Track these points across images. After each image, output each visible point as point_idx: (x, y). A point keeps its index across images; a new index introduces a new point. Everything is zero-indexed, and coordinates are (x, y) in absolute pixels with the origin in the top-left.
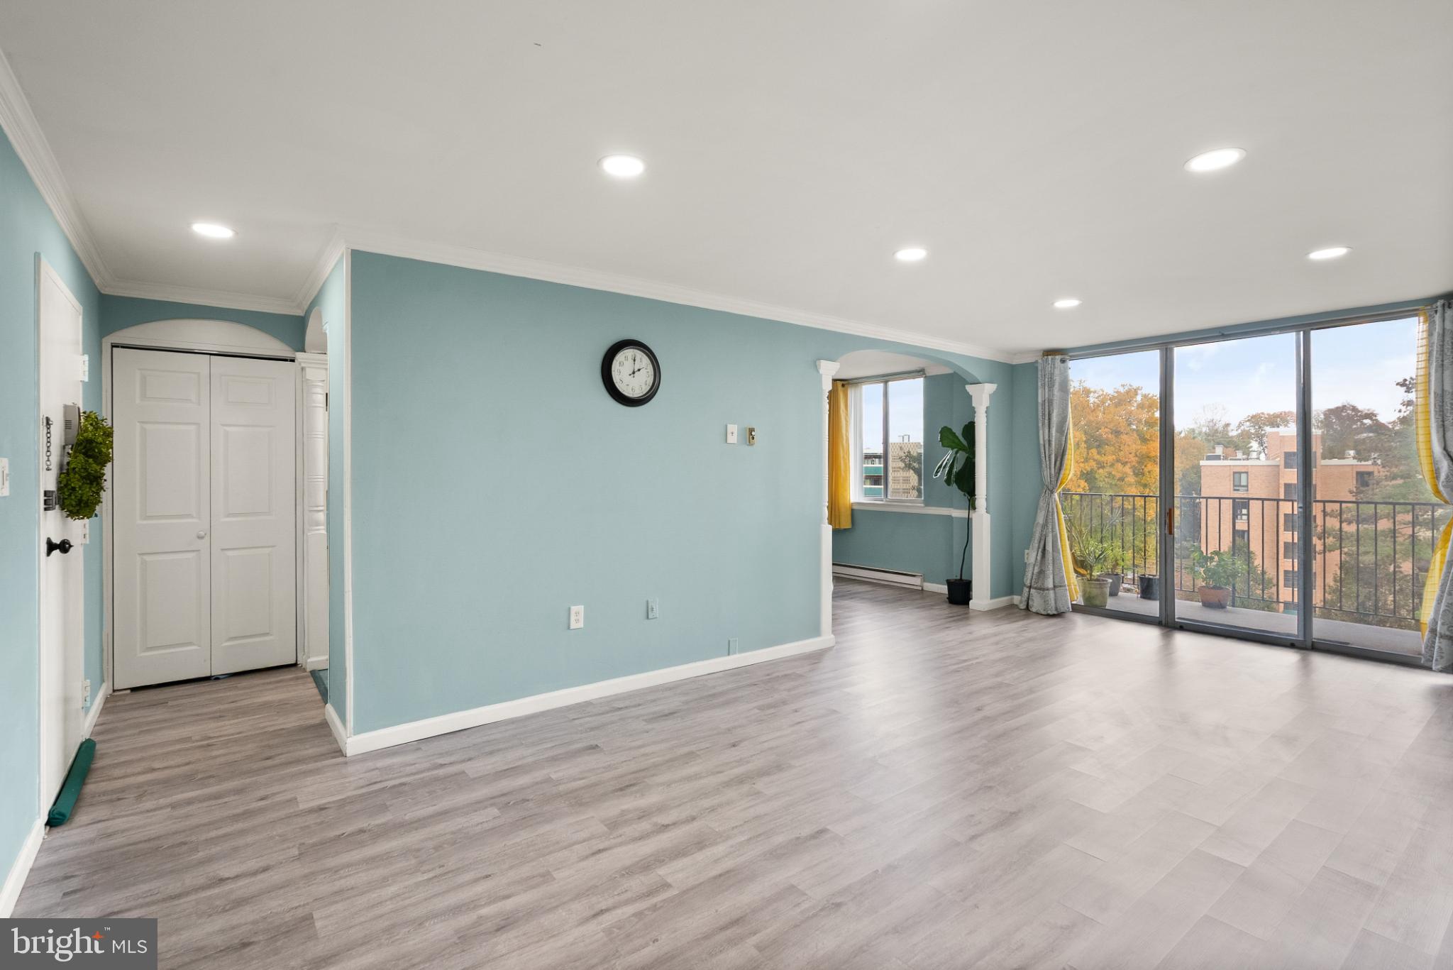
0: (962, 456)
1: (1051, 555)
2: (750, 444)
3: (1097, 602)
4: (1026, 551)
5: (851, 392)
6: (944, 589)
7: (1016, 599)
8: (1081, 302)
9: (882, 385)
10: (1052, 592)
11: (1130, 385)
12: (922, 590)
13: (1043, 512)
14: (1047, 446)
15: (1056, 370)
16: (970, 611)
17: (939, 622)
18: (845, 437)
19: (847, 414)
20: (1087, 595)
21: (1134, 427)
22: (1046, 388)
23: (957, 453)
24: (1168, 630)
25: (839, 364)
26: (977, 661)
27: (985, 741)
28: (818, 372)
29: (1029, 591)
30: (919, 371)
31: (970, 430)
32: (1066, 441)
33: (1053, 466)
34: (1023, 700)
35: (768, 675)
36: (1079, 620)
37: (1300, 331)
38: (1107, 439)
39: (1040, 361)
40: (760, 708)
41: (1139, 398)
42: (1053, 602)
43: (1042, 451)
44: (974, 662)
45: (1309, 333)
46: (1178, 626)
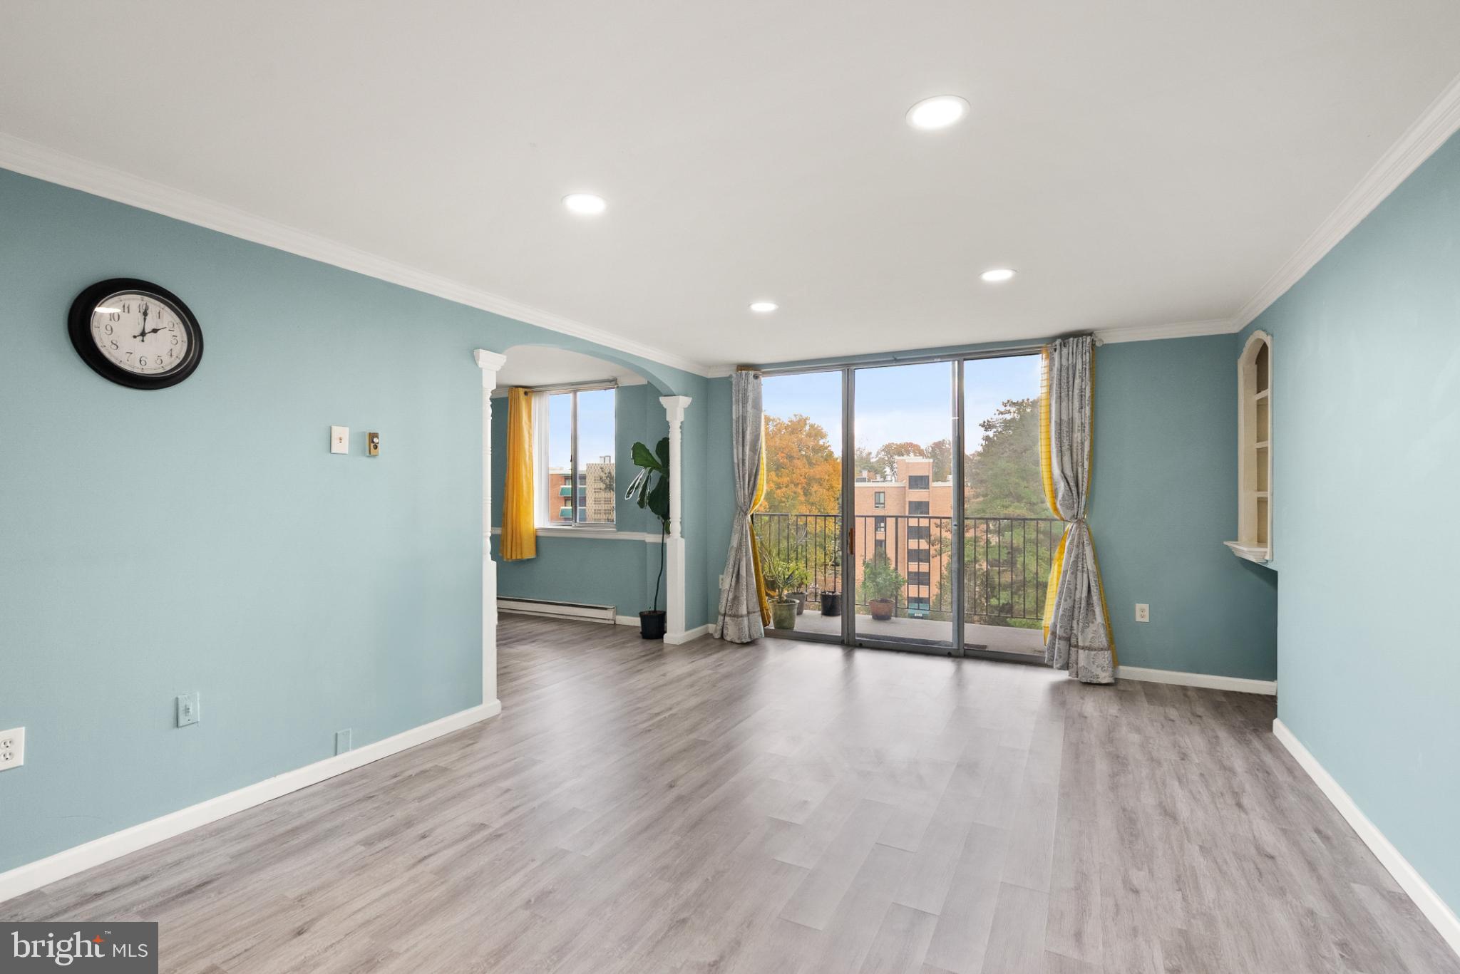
0: (656, 475)
1: (745, 580)
2: (370, 455)
3: (786, 624)
4: (721, 576)
5: (535, 402)
6: (636, 621)
7: (711, 628)
8: (777, 307)
9: (571, 395)
10: (745, 619)
11: (801, 416)
12: (615, 623)
13: (737, 535)
14: (741, 465)
15: (749, 386)
16: (665, 645)
17: (630, 665)
18: (527, 453)
19: (530, 427)
20: (777, 619)
21: (804, 453)
22: (741, 404)
23: (650, 472)
24: (850, 648)
25: (505, 357)
26: (671, 712)
27: (678, 838)
28: (477, 365)
29: (724, 619)
30: (611, 381)
31: (664, 446)
32: (759, 460)
33: (747, 486)
34: (720, 762)
35: (395, 776)
36: (770, 644)
37: (954, 361)
38: (783, 463)
39: (734, 375)
40: (368, 843)
41: (807, 428)
42: (747, 629)
43: (736, 470)
44: (666, 715)
45: (963, 364)
46: (858, 644)
